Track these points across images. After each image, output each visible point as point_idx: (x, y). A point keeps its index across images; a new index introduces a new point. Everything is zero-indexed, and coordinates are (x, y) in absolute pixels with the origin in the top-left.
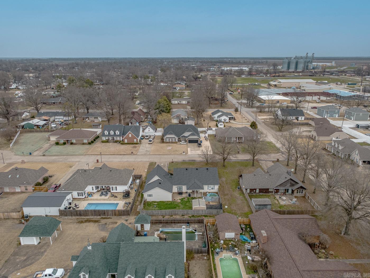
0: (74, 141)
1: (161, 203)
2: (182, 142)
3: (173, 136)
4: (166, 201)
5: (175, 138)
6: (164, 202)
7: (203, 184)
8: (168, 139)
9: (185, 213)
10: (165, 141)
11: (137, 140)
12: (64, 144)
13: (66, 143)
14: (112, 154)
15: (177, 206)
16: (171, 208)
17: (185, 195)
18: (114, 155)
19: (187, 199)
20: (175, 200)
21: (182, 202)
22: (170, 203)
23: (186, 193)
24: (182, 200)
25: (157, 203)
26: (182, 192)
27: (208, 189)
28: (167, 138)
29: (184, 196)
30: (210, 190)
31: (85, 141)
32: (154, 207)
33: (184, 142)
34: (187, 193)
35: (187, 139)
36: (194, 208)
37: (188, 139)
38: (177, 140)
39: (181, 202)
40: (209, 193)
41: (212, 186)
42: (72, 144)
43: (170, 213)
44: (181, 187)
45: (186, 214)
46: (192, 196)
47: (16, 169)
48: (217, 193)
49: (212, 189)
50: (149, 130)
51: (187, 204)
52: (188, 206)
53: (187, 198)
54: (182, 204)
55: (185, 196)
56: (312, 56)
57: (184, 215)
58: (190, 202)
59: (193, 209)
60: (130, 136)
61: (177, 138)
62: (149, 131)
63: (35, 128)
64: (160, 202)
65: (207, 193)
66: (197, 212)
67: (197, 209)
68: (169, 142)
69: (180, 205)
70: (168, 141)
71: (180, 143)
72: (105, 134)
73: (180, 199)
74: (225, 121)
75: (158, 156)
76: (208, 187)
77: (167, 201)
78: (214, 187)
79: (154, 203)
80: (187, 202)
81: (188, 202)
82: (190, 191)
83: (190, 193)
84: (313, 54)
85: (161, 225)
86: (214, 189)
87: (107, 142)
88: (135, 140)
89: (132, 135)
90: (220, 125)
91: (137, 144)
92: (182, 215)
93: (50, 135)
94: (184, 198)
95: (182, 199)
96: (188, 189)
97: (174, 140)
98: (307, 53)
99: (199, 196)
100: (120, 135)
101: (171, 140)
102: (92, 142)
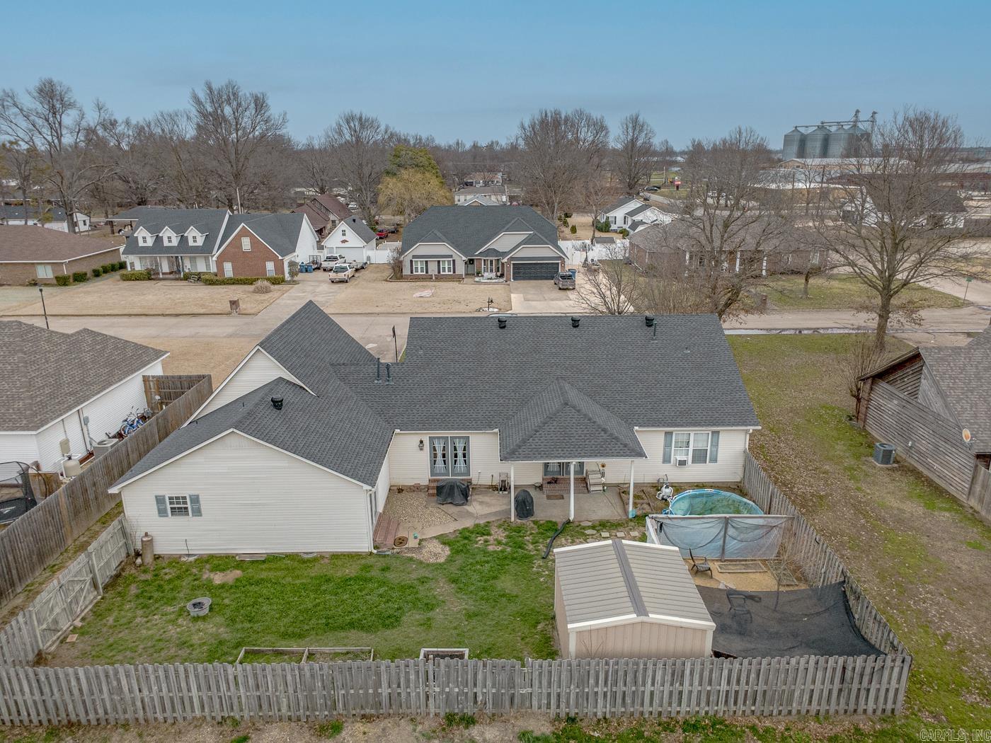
1: (271, 575)
2: (486, 274)
3: (443, 248)
4: (318, 558)
5: (451, 256)
6: (304, 562)
7: (631, 419)
8: (419, 265)
9: (486, 691)
10: (406, 271)
11: (279, 267)
14: (135, 311)
15: (414, 604)
16: (352, 625)
17: (488, 505)
18: (146, 315)
19: (501, 535)
20: (401, 541)
21: (460, 560)
22: (351, 570)
23: (494, 488)
24: (460, 543)
25: (233, 575)
26: (470, 482)
27: (666, 460)
28: (414, 257)
29: (480, 509)
30: (682, 463)
31: (45, 273)
32: (194, 612)
33: (493, 275)
34: (504, 487)
35: (505, 260)
36: (580, 633)
37: (512, 258)
38: (461, 269)
39: (450, 560)
40: (678, 488)
41: (697, 438)
43: (309, 697)
44: (460, 446)
45: (490, 709)
46: (545, 510)
48: (739, 489)
49: (700, 457)
50: (344, 238)
51: (506, 583)
52: (511, 598)
53: (505, 524)
54: (454, 581)
55: (486, 510)
56: (872, 119)
57: (469, 721)
58: (528, 559)
59: (572, 646)
60: (246, 244)
61: (461, 259)
64: (272, 559)
65: (666, 491)
66: (621, 688)
67: (614, 644)
68: (428, 278)
69: (442, 588)
70: (419, 273)
71: (477, 279)
72: (141, 244)
73: (443, 540)
75: (364, 319)
76: (668, 445)
77: (335, 556)
78: (715, 444)
79: (216, 568)
80: (502, 561)
81: (512, 567)
82: (526, 473)
83: (533, 493)
84: (874, 113)
86: (714, 460)
87: (144, 279)
88: (270, 266)
89: (254, 242)
91: (275, 281)
92: (450, 718)
94: (483, 530)
95: (466, 535)
96: (508, 454)
97: (447, 266)
98: (858, 111)
99: (605, 509)
100: (206, 249)
101: (433, 268)
102: (80, 278)
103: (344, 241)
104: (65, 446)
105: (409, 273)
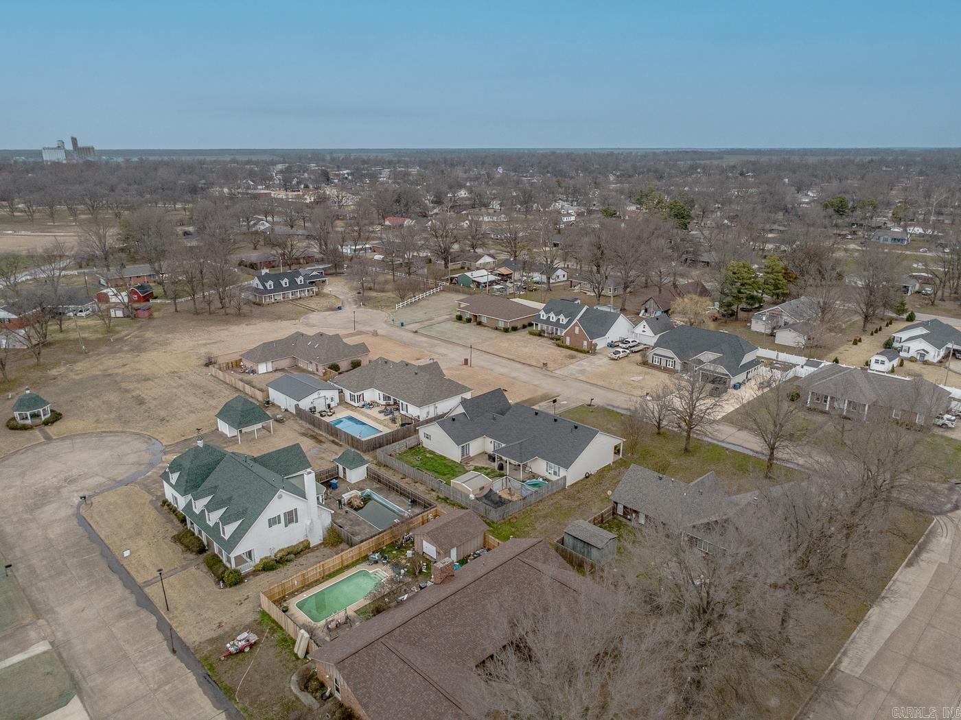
0: (484, 320)
3: (669, 353)
4: (449, 460)
5: (673, 359)
7: (537, 455)
8: (657, 359)
10: (649, 361)
11: (588, 344)
12: (469, 321)
13: (471, 319)
14: (511, 357)
20: (467, 463)
22: (451, 464)
24: (478, 469)
28: (655, 354)
31: (501, 324)
32: (417, 459)
35: (696, 369)
36: (453, 482)
37: (700, 369)
38: (678, 367)
41: (555, 468)
42: (480, 324)
43: (421, 478)
47: (321, 335)
50: (644, 329)
60: (577, 331)
61: (678, 361)
62: (644, 333)
63: (472, 286)
67: (457, 487)
68: (661, 367)
70: (658, 363)
71: (684, 375)
72: (541, 317)
73: (475, 467)
74: (922, 356)
78: (559, 471)
79: (430, 453)
85: (376, 485)
86: (558, 476)
87: (537, 335)
88: (585, 343)
89: (580, 330)
90: (877, 362)
91: (585, 352)
92: (432, 489)
93: (461, 300)
94: (486, 469)
95: (481, 468)
97: (671, 364)
100: (565, 327)
101: (663, 363)
102: (515, 329)
103: (644, 331)
104: (428, 413)
105: (651, 362)
